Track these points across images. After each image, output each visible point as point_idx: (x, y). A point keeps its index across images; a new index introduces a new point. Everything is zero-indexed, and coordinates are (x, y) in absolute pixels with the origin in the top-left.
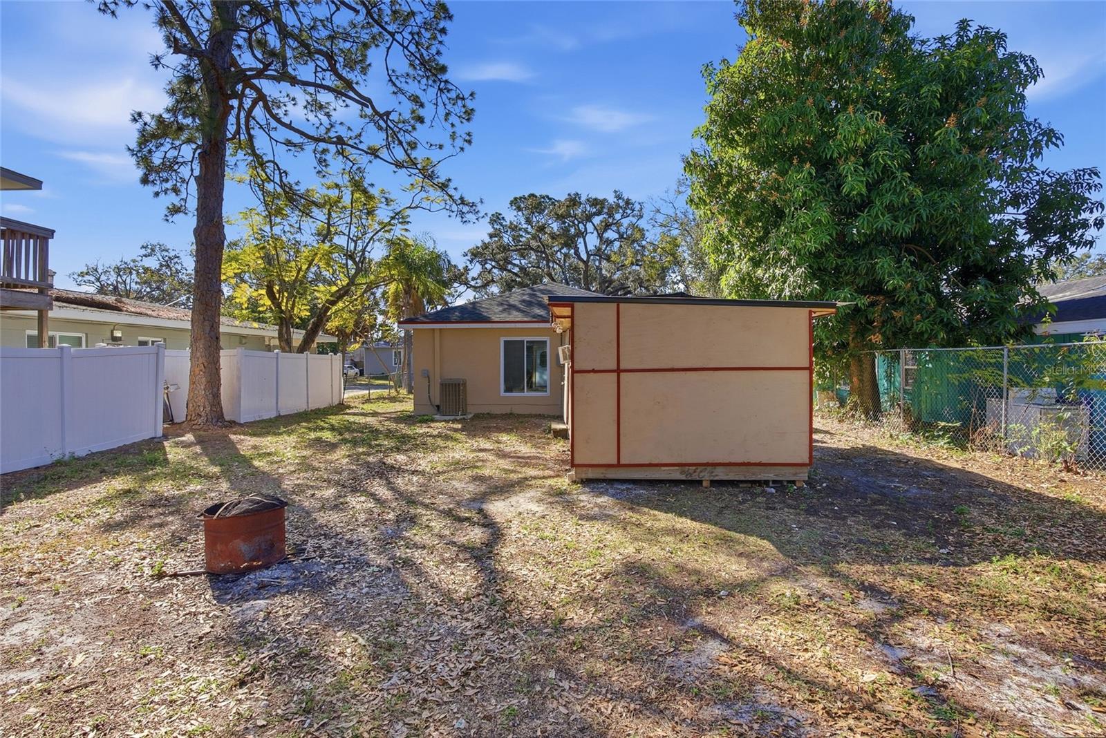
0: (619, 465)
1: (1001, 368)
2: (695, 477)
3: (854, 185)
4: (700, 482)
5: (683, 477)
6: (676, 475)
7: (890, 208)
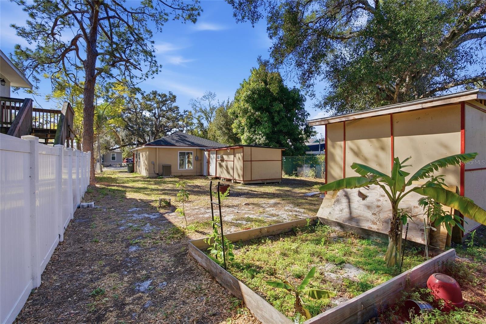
0: (251, 180)
1: (304, 161)
2: (264, 182)
3: (276, 119)
4: (264, 183)
5: (262, 182)
6: (261, 182)
7: (283, 125)
